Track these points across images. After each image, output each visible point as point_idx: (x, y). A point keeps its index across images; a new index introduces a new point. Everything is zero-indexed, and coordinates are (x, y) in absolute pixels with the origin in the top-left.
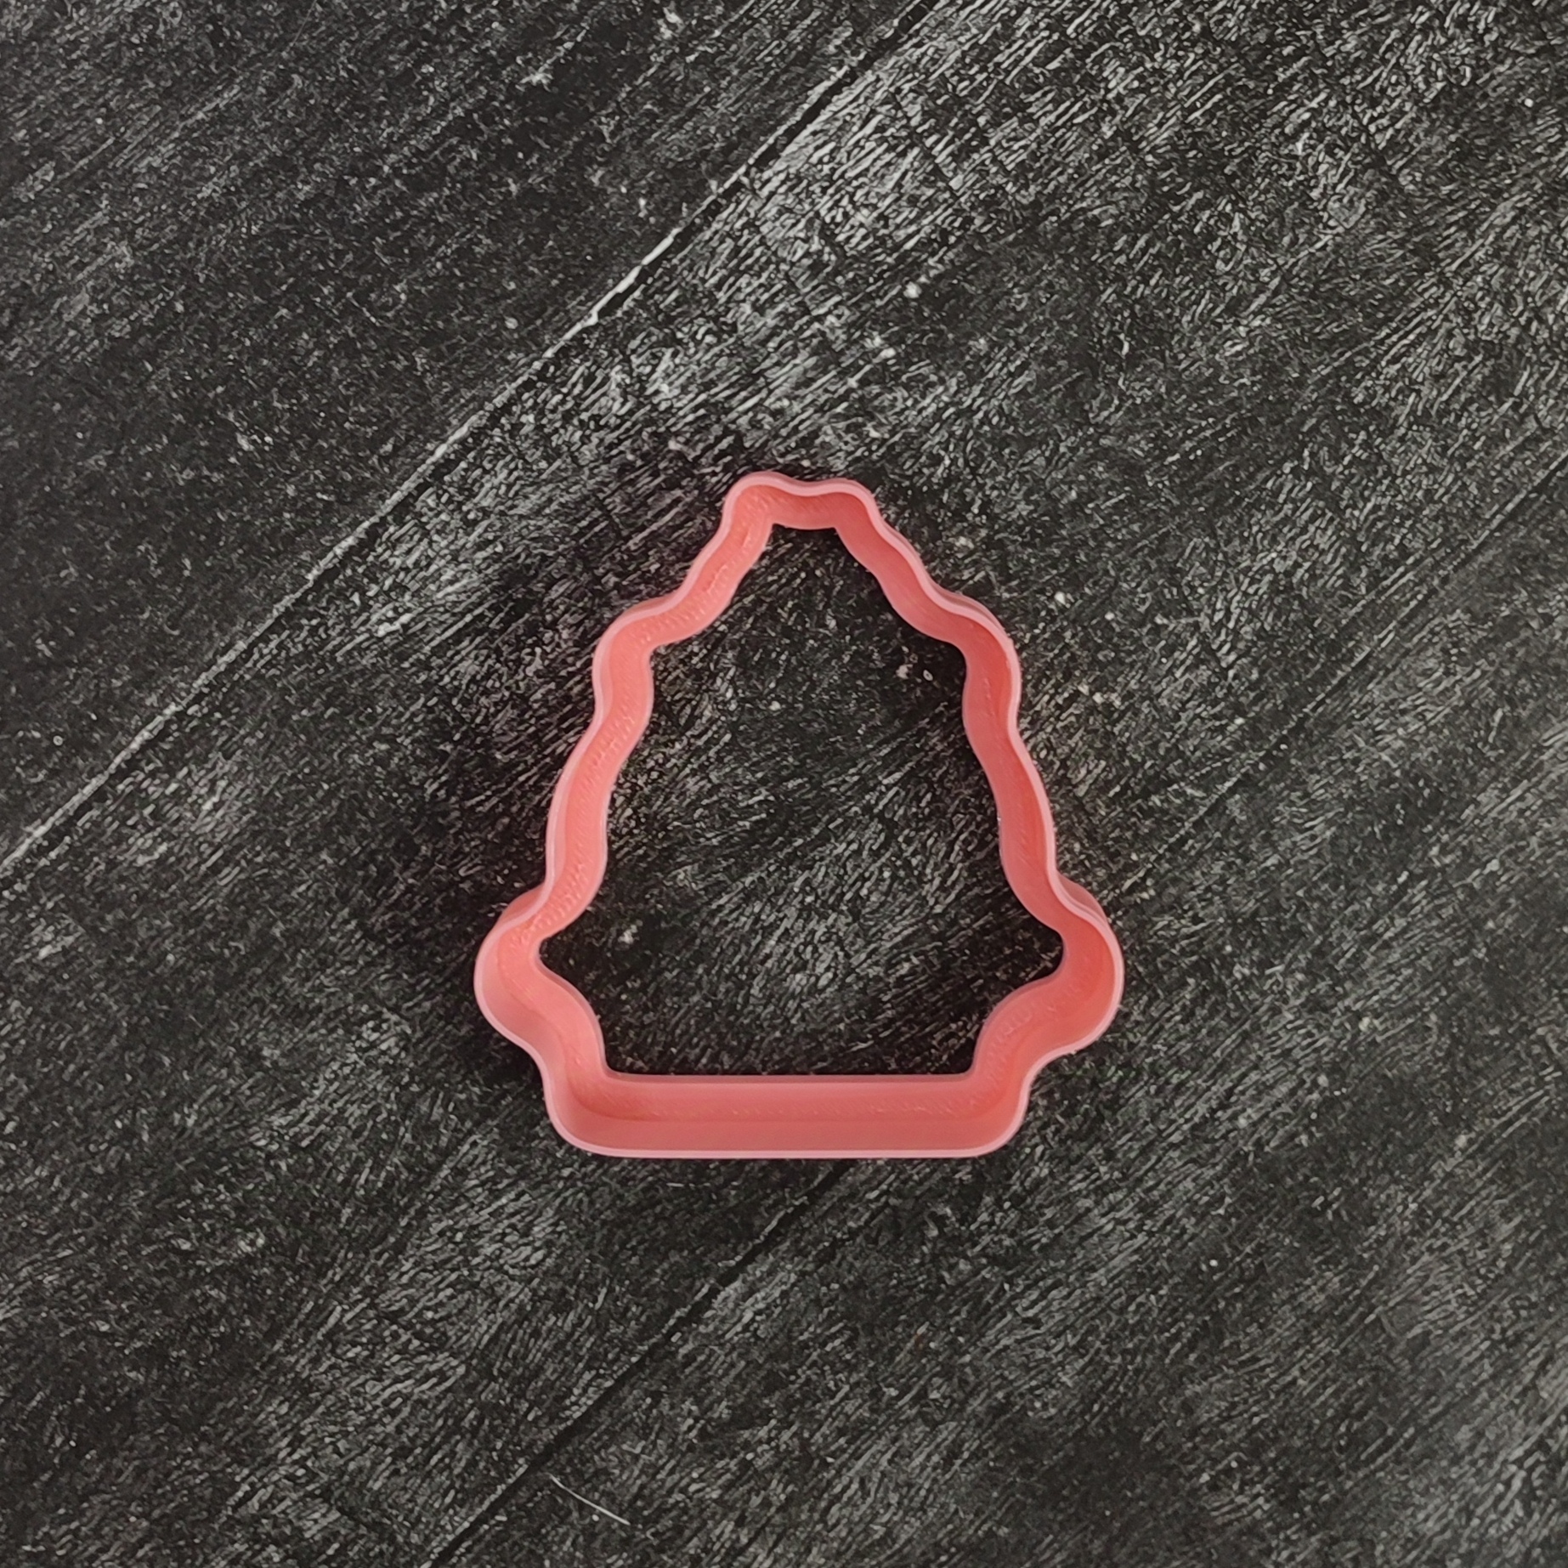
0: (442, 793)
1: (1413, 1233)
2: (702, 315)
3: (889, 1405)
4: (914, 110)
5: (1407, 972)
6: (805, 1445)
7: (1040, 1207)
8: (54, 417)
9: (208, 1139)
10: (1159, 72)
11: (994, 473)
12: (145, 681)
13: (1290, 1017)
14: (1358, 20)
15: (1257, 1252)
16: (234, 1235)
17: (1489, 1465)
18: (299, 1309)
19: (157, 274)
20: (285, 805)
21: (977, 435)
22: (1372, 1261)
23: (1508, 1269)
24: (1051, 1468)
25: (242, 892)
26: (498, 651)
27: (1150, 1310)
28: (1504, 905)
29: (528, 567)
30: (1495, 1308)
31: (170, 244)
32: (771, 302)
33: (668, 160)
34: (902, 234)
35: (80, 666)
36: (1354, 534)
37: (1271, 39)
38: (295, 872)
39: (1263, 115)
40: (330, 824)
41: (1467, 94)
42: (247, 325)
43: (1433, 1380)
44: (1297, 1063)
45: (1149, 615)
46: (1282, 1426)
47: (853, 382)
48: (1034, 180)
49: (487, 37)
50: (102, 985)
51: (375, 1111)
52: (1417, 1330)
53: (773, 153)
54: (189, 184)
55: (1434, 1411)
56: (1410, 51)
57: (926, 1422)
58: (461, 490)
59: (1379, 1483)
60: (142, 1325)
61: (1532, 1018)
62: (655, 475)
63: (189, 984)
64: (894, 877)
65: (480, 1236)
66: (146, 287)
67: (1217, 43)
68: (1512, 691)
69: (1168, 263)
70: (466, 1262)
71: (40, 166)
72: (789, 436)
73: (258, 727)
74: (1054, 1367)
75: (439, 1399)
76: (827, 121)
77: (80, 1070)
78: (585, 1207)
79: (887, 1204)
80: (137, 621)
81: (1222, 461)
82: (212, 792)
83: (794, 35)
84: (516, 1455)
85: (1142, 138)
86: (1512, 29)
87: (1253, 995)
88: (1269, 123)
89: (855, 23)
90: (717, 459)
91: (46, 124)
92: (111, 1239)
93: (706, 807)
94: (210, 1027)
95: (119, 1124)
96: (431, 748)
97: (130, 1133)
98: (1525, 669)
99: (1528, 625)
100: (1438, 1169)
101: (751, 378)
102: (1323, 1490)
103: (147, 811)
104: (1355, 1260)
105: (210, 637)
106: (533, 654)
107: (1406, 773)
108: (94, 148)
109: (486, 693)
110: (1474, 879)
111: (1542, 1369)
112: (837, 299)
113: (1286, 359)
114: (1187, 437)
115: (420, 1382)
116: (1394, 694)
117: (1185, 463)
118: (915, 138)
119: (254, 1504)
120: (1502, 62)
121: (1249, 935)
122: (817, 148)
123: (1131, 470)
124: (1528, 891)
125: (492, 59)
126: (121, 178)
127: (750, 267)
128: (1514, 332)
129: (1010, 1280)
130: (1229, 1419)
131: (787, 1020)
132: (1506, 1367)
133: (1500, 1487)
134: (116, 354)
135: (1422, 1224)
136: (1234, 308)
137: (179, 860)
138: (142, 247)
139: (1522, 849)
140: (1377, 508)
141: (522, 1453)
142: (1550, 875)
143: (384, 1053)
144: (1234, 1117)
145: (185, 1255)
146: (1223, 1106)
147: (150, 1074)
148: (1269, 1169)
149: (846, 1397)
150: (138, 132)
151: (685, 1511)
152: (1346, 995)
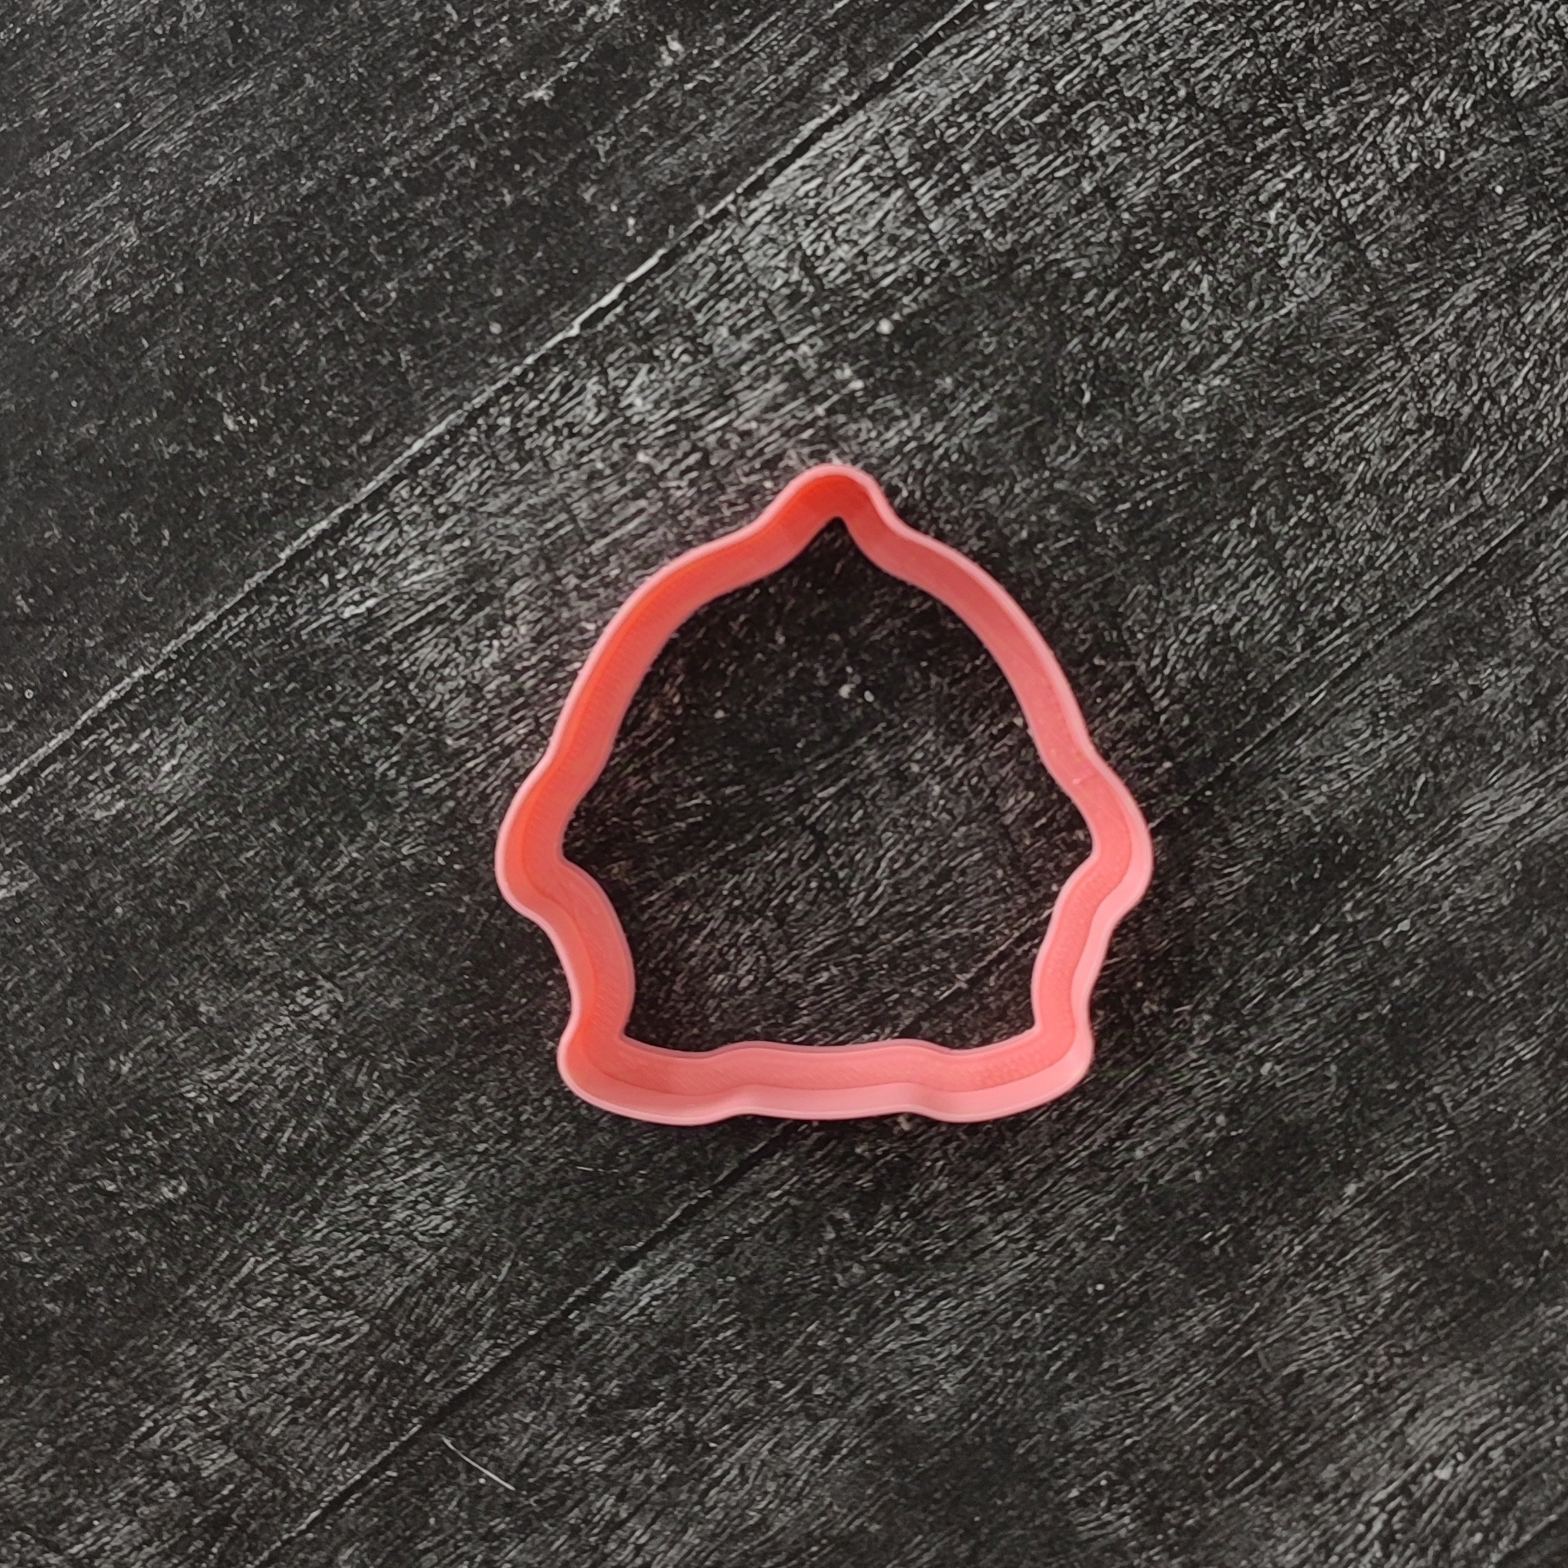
0: (392, 773)
1: (1296, 1274)
2: (680, 334)
3: (774, 1398)
4: (901, 153)
5: (1312, 1022)
6: (690, 1427)
7: (936, 1219)
8: (51, 384)
9: (140, 1087)
10: (1143, 133)
11: (949, 508)
12: (116, 642)
13: (1194, 1056)
14: (1339, 97)
15: (1142, 1280)
16: (158, 1180)
17: (1352, 1504)
18: (214, 1257)
19: (161, 255)
20: (241, 773)
21: (936, 470)
22: (1254, 1297)
23: (1386, 1316)
24: (926, 1471)
25: (192, 853)
26: (457, 641)
27: (1032, 1329)
28: (1411, 965)
29: (493, 563)
30: (1370, 1353)
31: (174, 228)
32: (748, 328)
33: (660, 182)
34: (879, 271)
35: (56, 623)
36: (1294, 593)
37: (1253, 108)
38: (245, 837)
39: (1239, 181)
40: (283, 794)
41: (1439, 177)
42: (242, 311)
43: (1302, 1417)
44: (1197, 1100)
45: (1088, 655)
46: (1151, 1449)
47: (820, 410)
48: (1012, 228)
49: (494, 51)
50: (51, 931)
51: (302, 1074)
52: (1292, 1368)
53: (761, 184)
54: (198, 171)
55: (1302, 1448)
56: (1388, 130)
57: (808, 1416)
58: (434, 485)
59: (1243, 1513)
60: (63, 1259)
61: (1429, 1076)
62: (622, 483)
63: (134, 935)
64: (821, 888)
65: (393, 1201)
66: (148, 267)
67: (1200, 109)
68: (1436, 757)
69: (1135, 318)
70: (378, 1226)
71: (58, 144)
72: (754, 457)
73: (220, 695)
74: (937, 1374)
75: (341, 1355)
76: (816, 157)
77: (25, 1011)
78: (496, 1182)
79: (787, 1204)
80: (114, 586)
81: (1170, 513)
82: (172, 755)
83: (791, 72)
84: (412, 1414)
85: (1120, 196)
86: (1488, 118)
87: (1160, 1032)
88: (1244, 190)
89: (851, 64)
90: (683, 473)
91: (67, 106)
92: (40, 1175)
93: (645, 806)
94: (152, 978)
95: (57, 1066)
96: (386, 728)
97: (66, 1075)
98: (1450, 738)
99: (1456, 695)
100: (1326, 1214)
101: (722, 398)
102: (1187, 1515)
103: (108, 769)
104: (1237, 1295)
105: (182, 606)
106: (490, 646)
107: (1326, 829)
108: (111, 131)
109: (443, 680)
110: (1385, 937)
111: (1411, 1416)
112: (811, 329)
113: (1241, 420)
114: (1139, 487)
115: (325, 1337)
116: (1320, 752)
117: (1134, 512)
118: (899, 179)
119: (156, 1439)
120: (1476, 149)
121: (1160, 973)
122: (805, 182)
123: (1083, 514)
124: (1435, 953)
125: (497, 73)
126: (134, 161)
127: (729, 293)
128: (1467, 410)
129: (900, 1287)
130: (1101, 1438)
131: (706, 1017)
132: (1376, 1411)
133: (1361, 1528)
134: (115, 327)
135: (1306, 1266)
136: (1195, 367)
137: (135, 817)
138: (147, 228)
139: (1435, 911)
140: (1318, 570)
141: (416, 1414)
142: (1458, 939)
143: (315, 1018)
144: (1131, 1149)
145: (110, 1195)
146: (1121, 1137)
147: (91, 1019)
148: (1160, 1202)
149: (733, 1386)
150: (154, 119)
151: (569, 1481)
152: (1249, 1040)
